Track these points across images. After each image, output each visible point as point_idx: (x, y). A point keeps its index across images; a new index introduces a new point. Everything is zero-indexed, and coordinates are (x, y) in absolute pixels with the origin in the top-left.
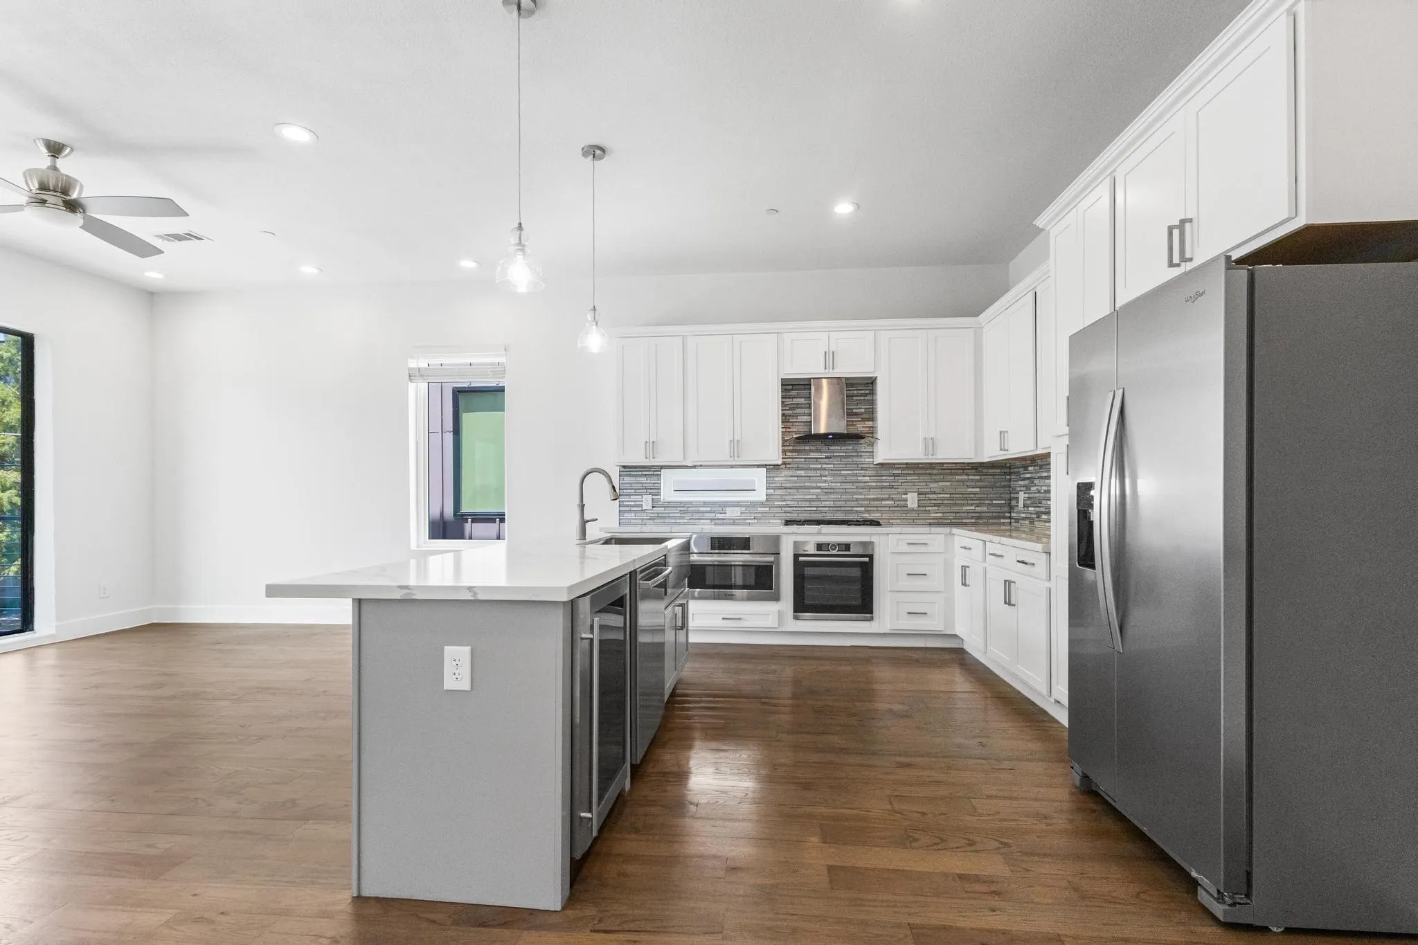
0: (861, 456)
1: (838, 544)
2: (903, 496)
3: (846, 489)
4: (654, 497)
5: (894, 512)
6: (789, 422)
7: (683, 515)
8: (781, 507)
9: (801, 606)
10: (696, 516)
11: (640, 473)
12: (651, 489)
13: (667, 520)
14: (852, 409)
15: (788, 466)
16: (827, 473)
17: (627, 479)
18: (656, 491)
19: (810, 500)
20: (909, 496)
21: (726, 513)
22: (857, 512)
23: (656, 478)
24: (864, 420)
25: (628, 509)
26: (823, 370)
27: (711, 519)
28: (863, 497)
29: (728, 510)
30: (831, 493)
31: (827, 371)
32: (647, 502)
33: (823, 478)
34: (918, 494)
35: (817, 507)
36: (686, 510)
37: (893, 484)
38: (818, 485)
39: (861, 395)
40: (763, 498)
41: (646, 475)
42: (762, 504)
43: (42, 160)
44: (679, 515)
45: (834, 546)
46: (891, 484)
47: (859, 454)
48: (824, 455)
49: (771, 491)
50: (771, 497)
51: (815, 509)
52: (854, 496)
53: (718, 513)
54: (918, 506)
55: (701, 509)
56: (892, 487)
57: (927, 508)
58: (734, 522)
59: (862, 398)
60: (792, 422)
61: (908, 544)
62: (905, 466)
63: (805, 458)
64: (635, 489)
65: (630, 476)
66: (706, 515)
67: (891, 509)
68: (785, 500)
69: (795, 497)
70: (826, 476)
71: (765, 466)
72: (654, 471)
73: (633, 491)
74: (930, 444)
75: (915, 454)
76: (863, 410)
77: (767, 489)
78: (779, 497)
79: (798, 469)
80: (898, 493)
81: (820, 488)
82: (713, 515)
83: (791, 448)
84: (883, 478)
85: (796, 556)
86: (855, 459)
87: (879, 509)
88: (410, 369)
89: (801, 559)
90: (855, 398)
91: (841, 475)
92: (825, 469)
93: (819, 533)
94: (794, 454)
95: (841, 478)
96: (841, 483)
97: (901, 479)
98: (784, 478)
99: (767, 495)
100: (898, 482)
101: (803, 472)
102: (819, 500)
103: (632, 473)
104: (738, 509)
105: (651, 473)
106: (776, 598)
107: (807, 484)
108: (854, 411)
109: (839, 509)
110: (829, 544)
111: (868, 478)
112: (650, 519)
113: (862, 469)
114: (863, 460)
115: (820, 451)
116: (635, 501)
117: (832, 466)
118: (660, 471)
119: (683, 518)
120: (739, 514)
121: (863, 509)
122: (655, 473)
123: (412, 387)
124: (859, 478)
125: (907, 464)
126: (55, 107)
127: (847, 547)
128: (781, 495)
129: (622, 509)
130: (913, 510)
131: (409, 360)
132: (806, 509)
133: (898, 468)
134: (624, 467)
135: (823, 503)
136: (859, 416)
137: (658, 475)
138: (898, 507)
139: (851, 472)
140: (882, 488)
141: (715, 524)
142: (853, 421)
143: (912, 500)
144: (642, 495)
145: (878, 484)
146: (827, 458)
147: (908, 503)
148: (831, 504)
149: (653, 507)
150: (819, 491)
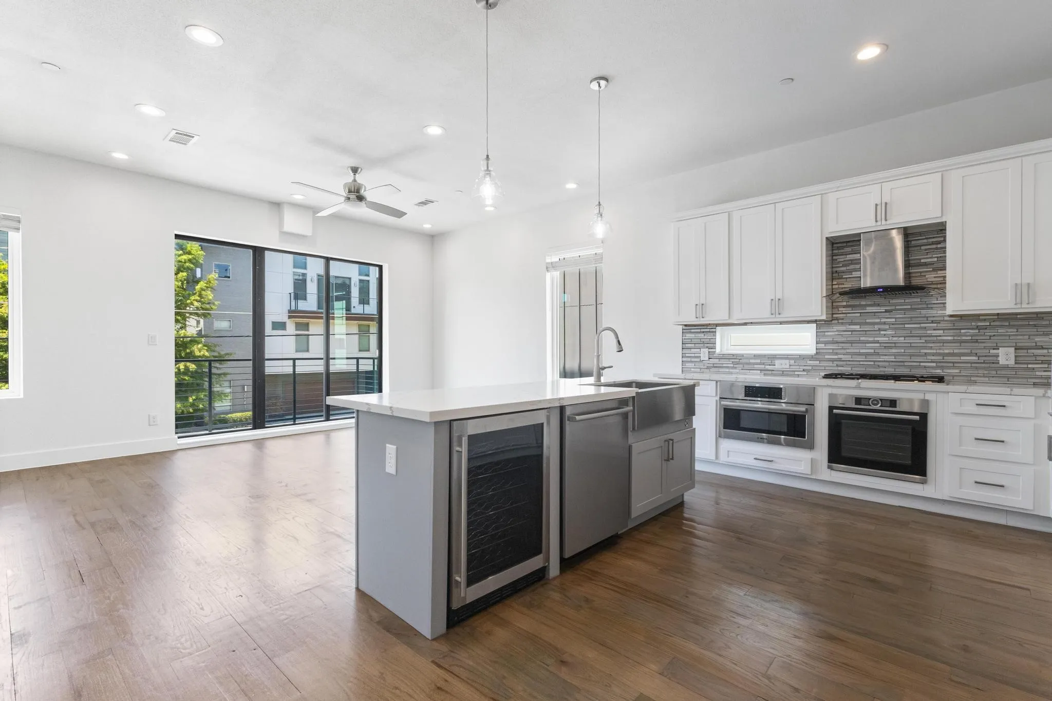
0: (932, 308)
1: (881, 400)
2: (992, 351)
3: (911, 343)
4: (710, 350)
5: (977, 368)
6: (842, 278)
7: (735, 366)
8: (833, 360)
9: (837, 456)
10: (746, 367)
11: (699, 330)
12: (708, 343)
13: (721, 370)
14: (920, 259)
15: (840, 321)
16: (887, 327)
17: (689, 336)
18: (712, 345)
19: (866, 355)
20: (1001, 351)
21: (775, 365)
22: (925, 367)
23: (712, 334)
24: (935, 270)
25: (689, 360)
26: (874, 224)
27: (761, 370)
28: (935, 351)
29: (777, 362)
30: (891, 348)
31: (879, 223)
32: (704, 354)
33: (882, 332)
34: (1016, 349)
35: (874, 361)
36: (737, 360)
37: (978, 338)
38: (876, 339)
39: (933, 243)
40: (814, 352)
41: (703, 332)
42: (812, 358)
43: (350, 177)
44: (732, 365)
45: (876, 401)
46: (974, 338)
47: (929, 306)
48: (883, 309)
49: (822, 346)
50: (821, 351)
51: (872, 363)
52: (922, 351)
53: (767, 365)
54: (1016, 363)
55: (752, 361)
56: (977, 341)
57: (1030, 366)
58: (783, 373)
59: (934, 246)
60: (844, 278)
61: (977, 405)
62: (996, 317)
63: (860, 313)
64: (695, 344)
65: (691, 332)
66: (756, 366)
67: (973, 365)
68: (837, 354)
69: (848, 351)
70: (885, 330)
71: (815, 321)
72: (710, 328)
73: (693, 345)
74: (1023, 290)
75: (1004, 303)
76: (936, 259)
77: (817, 343)
78: (831, 351)
79: (852, 324)
80: (985, 348)
81: (878, 342)
82: (762, 366)
83: (845, 304)
84: (963, 331)
85: (831, 408)
86: (923, 312)
87: (956, 365)
88: (547, 263)
89: (835, 411)
90: (923, 248)
91: (904, 329)
92: (885, 323)
93: (858, 387)
94: (848, 309)
95: (905, 332)
96: (905, 337)
97: (989, 333)
98: (837, 333)
99: (817, 349)
100: (984, 335)
101: (858, 327)
102: (878, 354)
103: (692, 331)
104: (787, 361)
105: (708, 330)
106: (810, 446)
107: (862, 339)
108: (922, 261)
109: (902, 364)
110: (870, 399)
111: (942, 332)
112: (706, 368)
113: (932, 322)
114: (934, 312)
115: (879, 305)
116: (694, 353)
117: (894, 320)
118: (715, 328)
119: (736, 368)
120: (788, 366)
121: (934, 364)
122: (711, 330)
123: (548, 276)
124: (928, 332)
125: (998, 314)
126: (344, 150)
127: (893, 403)
128: (833, 349)
129: (684, 359)
130: (1006, 367)
131: (547, 258)
132: (861, 363)
133: (985, 320)
134: (686, 325)
135: (881, 357)
136: (928, 267)
137: (713, 332)
138: (984, 363)
139: (918, 326)
140: (961, 342)
141: (764, 375)
142: (921, 272)
143: (1006, 356)
144: (700, 348)
145: (956, 338)
146: (886, 311)
147: (1000, 359)
148: (892, 358)
149: (709, 358)
150: (878, 345)
